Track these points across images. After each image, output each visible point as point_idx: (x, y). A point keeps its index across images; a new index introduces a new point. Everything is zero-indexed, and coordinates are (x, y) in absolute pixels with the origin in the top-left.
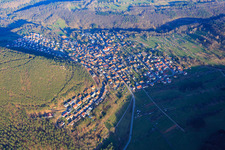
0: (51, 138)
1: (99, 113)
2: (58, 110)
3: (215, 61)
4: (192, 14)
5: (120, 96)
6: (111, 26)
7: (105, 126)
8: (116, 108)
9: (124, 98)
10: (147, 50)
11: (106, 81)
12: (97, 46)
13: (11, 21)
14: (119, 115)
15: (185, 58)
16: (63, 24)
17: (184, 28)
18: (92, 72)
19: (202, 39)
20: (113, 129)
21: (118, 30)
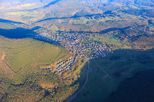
0: (51, 79)
1: (73, 69)
2: (55, 67)
3: (126, 47)
4: (116, 26)
5: (82, 61)
6: (79, 30)
7: (76, 75)
8: (81, 67)
9: (84, 62)
10: (95, 42)
11: (76, 55)
12: (73, 39)
13: (33, 27)
14: (82, 70)
15: (112, 45)
16: (57, 29)
17: (112, 32)
18: (70, 51)
19: (120, 37)
20: (79, 76)
21: (82, 32)
